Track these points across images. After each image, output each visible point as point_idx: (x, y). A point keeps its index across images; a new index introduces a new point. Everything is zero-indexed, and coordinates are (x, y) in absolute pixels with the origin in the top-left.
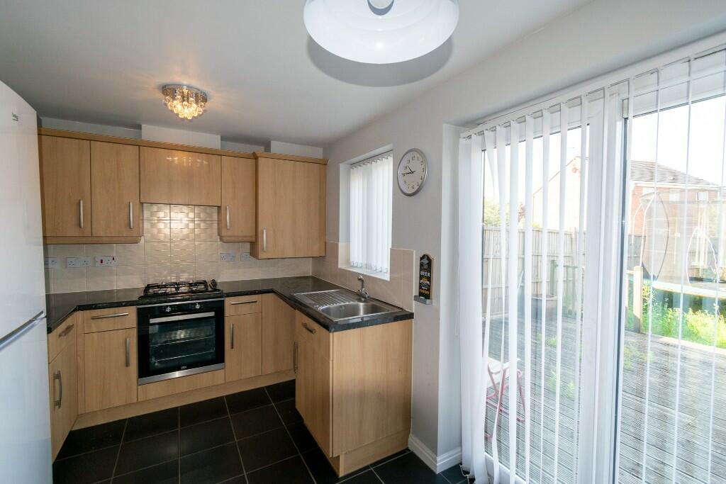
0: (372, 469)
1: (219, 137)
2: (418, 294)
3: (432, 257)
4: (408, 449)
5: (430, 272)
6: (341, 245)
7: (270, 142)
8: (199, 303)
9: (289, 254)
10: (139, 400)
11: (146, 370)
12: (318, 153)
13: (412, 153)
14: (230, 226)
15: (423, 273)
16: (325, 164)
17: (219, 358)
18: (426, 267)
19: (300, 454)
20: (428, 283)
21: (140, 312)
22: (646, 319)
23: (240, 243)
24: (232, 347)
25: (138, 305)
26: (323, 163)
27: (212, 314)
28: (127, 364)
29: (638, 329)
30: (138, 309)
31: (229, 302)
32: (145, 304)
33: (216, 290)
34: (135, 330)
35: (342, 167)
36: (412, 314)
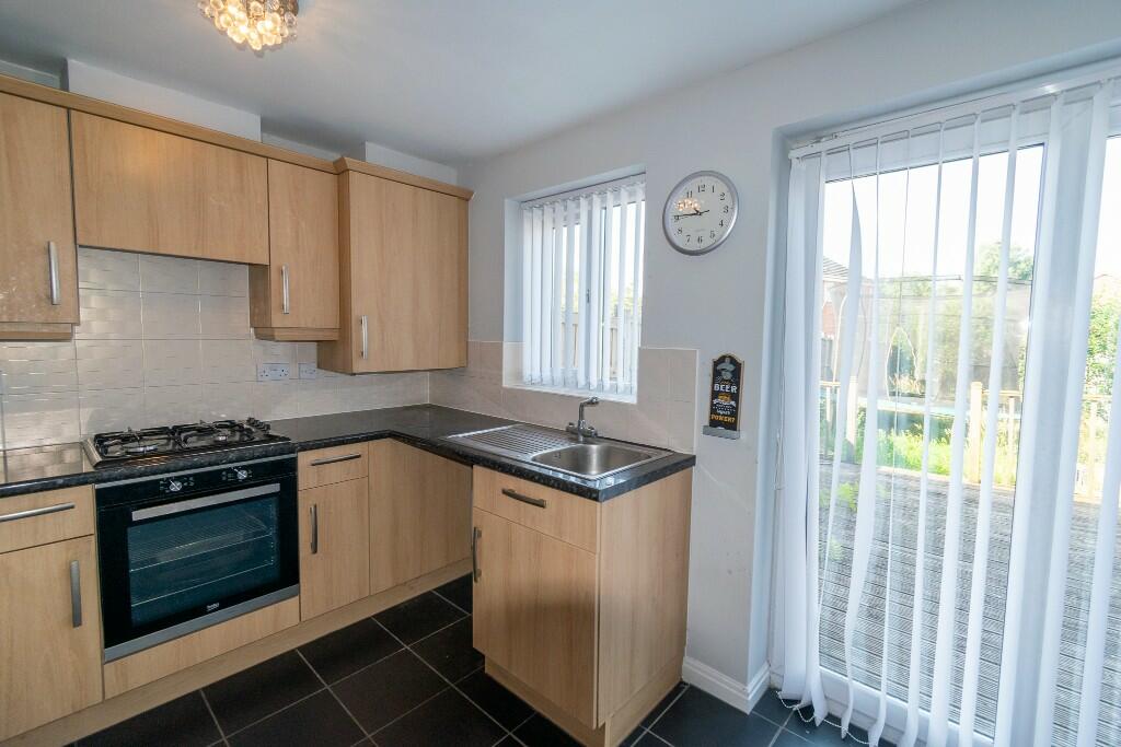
0: (648, 730)
1: (258, 119)
2: (707, 423)
3: (740, 358)
4: (682, 684)
5: (738, 384)
6: (507, 347)
7: (363, 144)
8: (244, 468)
9: (407, 363)
10: (108, 696)
11: (120, 626)
12: (449, 177)
13: (698, 179)
14: (291, 308)
15: (717, 387)
16: (467, 200)
17: (286, 576)
18: (727, 376)
19: (510, 734)
20: (733, 403)
21: (101, 496)
22: (860, 443)
23: (297, 344)
24: (315, 551)
25: (98, 482)
26: (464, 197)
27: (275, 488)
28: (76, 620)
29: (853, 458)
30: (98, 491)
31: (305, 459)
32: (116, 479)
33: (272, 438)
34: (93, 540)
35: (509, 206)
36: (694, 457)
